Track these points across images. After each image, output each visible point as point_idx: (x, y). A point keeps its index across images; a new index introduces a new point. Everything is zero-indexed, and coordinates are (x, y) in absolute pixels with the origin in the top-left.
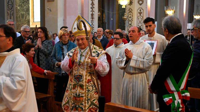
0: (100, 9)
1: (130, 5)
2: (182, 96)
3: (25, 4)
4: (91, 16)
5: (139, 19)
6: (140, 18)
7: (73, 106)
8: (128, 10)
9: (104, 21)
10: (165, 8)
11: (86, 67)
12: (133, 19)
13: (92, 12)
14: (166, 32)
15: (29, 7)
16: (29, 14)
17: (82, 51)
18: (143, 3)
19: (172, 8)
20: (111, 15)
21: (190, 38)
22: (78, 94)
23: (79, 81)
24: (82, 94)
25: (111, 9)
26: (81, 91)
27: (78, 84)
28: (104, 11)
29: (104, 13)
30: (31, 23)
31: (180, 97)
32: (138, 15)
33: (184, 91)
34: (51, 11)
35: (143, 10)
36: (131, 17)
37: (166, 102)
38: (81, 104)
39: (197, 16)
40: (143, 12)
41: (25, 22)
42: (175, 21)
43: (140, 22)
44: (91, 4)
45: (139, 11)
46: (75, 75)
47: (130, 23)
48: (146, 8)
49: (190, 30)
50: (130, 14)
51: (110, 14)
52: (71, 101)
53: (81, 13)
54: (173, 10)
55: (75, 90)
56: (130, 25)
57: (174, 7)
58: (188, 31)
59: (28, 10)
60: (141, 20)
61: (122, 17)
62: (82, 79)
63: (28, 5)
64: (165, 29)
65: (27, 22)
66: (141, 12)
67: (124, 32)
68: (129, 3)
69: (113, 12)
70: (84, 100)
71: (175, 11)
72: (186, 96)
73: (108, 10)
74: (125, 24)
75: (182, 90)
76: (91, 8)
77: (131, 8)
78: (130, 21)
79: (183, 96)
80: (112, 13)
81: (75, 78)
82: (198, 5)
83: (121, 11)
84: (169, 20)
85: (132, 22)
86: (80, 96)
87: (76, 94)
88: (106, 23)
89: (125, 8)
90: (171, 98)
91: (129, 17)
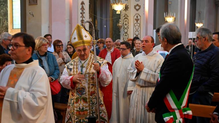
0: (91, 14)
1: (126, 11)
2: (183, 114)
3: (3, 7)
4: (81, 23)
5: (136, 27)
6: (137, 25)
7: (77, 121)
8: (124, 17)
9: (96, 29)
10: (165, 14)
11: (88, 79)
12: (129, 27)
13: (82, 18)
14: (165, 42)
15: (8, 11)
16: (7, 19)
17: (83, 62)
18: (140, 8)
19: (172, 15)
20: (104, 22)
21: (191, 49)
22: (81, 108)
23: (82, 94)
24: (86, 107)
25: (104, 15)
26: (85, 104)
27: (81, 97)
28: (97, 17)
29: (97, 19)
30: (9, 30)
31: (182, 116)
32: (135, 23)
33: (186, 108)
34: (33, 16)
35: (140, 16)
36: (127, 24)
37: (167, 122)
38: (85, 118)
39: (200, 23)
40: (140, 19)
41: (3, 29)
42: (174, 29)
43: (137, 30)
44: (81, 9)
45: (135, 17)
46: (78, 88)
47: (126, 31)
48: (144, 14)
49: (192, 40)
50: (126, 21)
51: (103, 20)
52: (74, 116)
53: (69, 19)
54: (173, 17)
55: (78, 105)
56: (126, 33)
57: (175, 14)
58: (189, 41)
59: (6, 14)
60: (138, 27)
61: (116, 25)
62: (85, 91)
63: (6, 9)
64: (163, 39)
65: (4, 28)
66: (138, 18)
67: (119, 41)
68: (124, 9)
69: (107, 18)
70: (88, 114)
71: (175, 18)
72: (188, 115)
73: (101, 16)
74: (120, 32)
75: (184, 107)
76: (81, 13)
77: (126, 14)
78: (126, 28)
79: (185, 115)
80: (105, 19)
81: (77, 92)
82: (200, 11)
83: (116, 18)
84: (168, 29)
85: (128, 30)
86: (84, 110)
87: (80, 108)
88: (98, 31)
89: (120, 14)
90: (172, 117)
91: (125, 24)
